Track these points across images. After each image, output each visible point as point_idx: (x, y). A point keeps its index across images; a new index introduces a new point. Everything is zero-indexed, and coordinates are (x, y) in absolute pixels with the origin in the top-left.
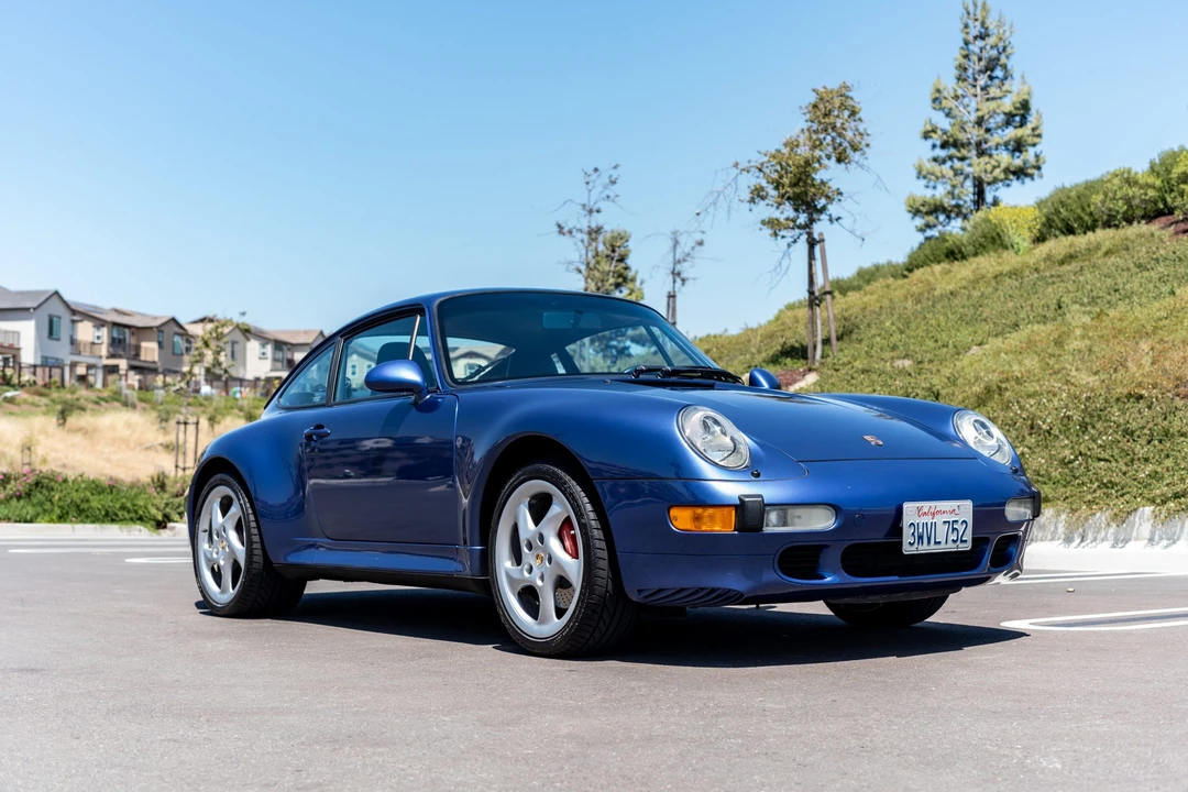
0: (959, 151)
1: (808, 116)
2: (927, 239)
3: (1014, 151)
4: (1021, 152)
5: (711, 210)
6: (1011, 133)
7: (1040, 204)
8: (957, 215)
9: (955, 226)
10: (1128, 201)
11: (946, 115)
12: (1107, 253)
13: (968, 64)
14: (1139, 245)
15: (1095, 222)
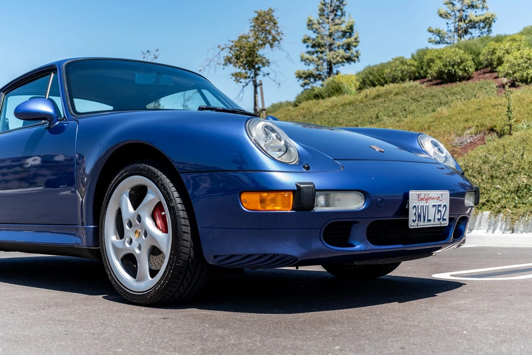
0: (321, 49)
1: (253, 24)
2: (305, 89)
3: (346, 49)
4: (349, 50)
5: (207, 68)
6: (345, 40)
7: (358, 74)
8: (320, 79)
9: (318, 85)
10: (402, 71)
11: (314, 32)
12: (396, 94)
13: (325, 8)
14: (411, 91)
15: (386, 82)
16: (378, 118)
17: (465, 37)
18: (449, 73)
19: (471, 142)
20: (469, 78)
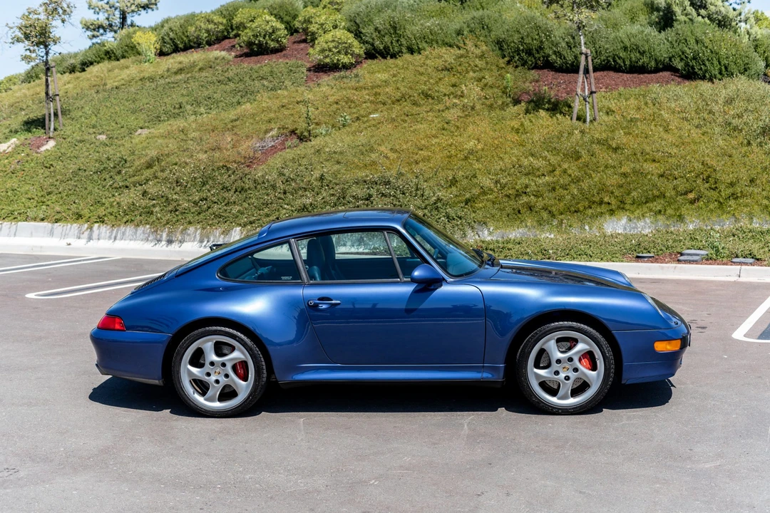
2: (93, 44)
8: (111, 31)
9: (109, 38)
10: (208, 31)
12: (201, 69)
14: (218, 64)
15: (189, 41)
16: (181, 107)
18: (260, 45)
19: (273, 146)
20: (279, 50)
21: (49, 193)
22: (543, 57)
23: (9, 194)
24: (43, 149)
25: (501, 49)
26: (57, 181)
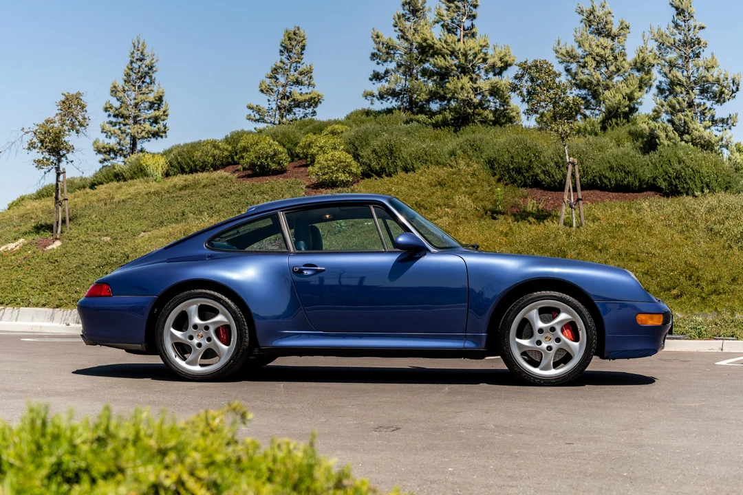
0: (124, 120)
1: (59, 107)
3: (153, 122)
4: (156, 123)
5: (8, 151)
6: (152, 113)
7: (166, 153)
8: (121, 156)
9: (119, 162)
10: (214, 156)
11: (118, 100)
12: (205, 186)
13: (131, 73)
14: (221, 183)
15: (195, 165)
16: (184, 215)
17: (288, 117)
18: (262, 167)
20: (281, 172)
21: (52, 284)
22: (533, 176)
23: (14, 284)
24: (50, 247)
25: (492, 168)
26: (61, 273)
